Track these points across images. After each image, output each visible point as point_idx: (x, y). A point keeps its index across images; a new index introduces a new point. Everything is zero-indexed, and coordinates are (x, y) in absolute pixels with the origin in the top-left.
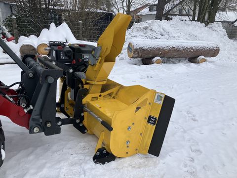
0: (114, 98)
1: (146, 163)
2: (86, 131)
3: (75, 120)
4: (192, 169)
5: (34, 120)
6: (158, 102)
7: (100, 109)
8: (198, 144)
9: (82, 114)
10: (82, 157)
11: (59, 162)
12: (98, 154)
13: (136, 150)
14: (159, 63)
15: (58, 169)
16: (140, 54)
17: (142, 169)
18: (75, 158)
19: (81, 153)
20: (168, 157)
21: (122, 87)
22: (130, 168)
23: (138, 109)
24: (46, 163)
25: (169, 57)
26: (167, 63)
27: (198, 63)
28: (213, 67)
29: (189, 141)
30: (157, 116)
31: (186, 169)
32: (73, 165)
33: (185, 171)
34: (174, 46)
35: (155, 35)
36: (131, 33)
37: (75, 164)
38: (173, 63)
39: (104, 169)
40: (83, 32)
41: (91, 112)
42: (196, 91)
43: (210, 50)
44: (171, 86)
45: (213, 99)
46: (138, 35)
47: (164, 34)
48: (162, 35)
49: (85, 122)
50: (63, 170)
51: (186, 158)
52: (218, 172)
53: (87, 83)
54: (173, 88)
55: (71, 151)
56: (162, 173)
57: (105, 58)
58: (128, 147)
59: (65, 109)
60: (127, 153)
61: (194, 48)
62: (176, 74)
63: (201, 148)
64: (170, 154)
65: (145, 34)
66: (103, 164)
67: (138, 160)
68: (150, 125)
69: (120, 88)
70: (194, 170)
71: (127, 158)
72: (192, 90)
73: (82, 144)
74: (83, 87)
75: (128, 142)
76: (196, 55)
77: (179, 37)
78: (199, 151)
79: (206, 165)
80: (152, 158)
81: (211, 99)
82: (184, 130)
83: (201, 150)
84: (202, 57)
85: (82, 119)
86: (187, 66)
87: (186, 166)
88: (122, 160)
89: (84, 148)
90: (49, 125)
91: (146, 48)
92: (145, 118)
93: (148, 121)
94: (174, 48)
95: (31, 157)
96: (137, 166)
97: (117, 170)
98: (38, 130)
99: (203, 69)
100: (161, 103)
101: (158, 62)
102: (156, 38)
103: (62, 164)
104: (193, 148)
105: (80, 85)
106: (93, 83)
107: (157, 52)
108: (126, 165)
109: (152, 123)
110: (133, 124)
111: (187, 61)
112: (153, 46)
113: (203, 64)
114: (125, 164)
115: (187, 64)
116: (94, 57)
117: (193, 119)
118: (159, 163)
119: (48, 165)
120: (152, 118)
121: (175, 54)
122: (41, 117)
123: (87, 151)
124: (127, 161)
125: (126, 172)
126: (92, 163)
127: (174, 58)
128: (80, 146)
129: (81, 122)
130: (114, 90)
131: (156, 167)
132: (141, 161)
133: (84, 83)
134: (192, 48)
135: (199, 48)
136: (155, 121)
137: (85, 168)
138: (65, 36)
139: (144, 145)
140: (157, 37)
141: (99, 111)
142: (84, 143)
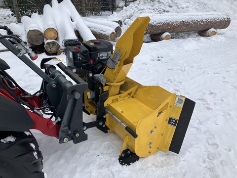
0: (133, 97)
1: (168, 161)
2: (108, 131)
3: (98, 123)
4: (211, 164)
5: (63, 131)
6: (178, 105)
7: (122, 114)
8: (214, 137)
9: (104, 117)
10: (108, 158)
11: (88, 165)
12: (123, 155)
13: (158, 148)
14: (169, 39)
15: (88, 173)
16: (149, 31)
17: (164, 168)
18: (102, 159)
19: (106, 154)
20: (188, 154)
21: (140, 86)
22: (154, 168)
23: (160, 113)
24: (76, 167)
25: (178, 32)
26: (176, 38)
27: (208, 36)
28: (223, 41)
29: (205, 133)
30: (178, 118)
31: (205, 165)
32: (101, 168)
33: (204, 167)
34: (184, 20)
35: (163, 7)
36: (138, 7)
37: (103, 166)
38: (183, 37)
39: (130, 170)
40: (86, 4)
41: (113, 116)
42: (208, 73)
43: (221, 22)
44: (183, 69)
45: (226, 82)
46: (145, 8)
47: (172, 5)
48: (170, 7)
49: (107, 123)
50: (93, 174)
51: (204, 153)
52: (234, 167)
53: (106, 85)
54: (185, 70)
55: (97, 152)
56: (183, 171)
57: (124, 61)
58: (150, 147)
59: (85, 107)
60: (150, 152)
61: (204, 21)
62: (186, 51)
63: (217, 141)
64: (190, 150)
65: (152, 6)
66: (129, 164)
67: (159, 158)
68: (170, 126)
69: (138, 87)
70: (213, 166)
71: (150, 157)
72: (204, 72)
73: (106, 143)
74: (103, 89)
75: (150, 143)
76: (206, 28)
77: (188, 8)
78: (215, 144)
79: (223, 160)
80: (173, 155)
81: (223, 82)
82: (199, 121)
83: (218, 143)
84: (213, 30)
85: (104, 120)
86: (197, 41)
87: (204, 162)
88: (146, 159)
89: (109, 148)
90: (77, 135)
91: (155, 23)
92: (166, 120)
93: (169, 123)
94: (184, 22)
95: (62, 161)
96: (160, 165)
97: (142, 172)
98: (68, 140)
99: (213, 43)
100: (182, 106)
101: (167, 38)
102: (164, 11)
103: (91, 167)
104: (210, 142)
105: (100, 88)
106: (112, 84)
107: (166, 28)
108: (150, 165)
109: (172, 124)
110: (155, 127)
111: (197, 34)
112: (162, 22)
113: (214, 38)
114: (148, 164)
115: (196, 39)
116: (113, 61)
117: (207, 108)
118: (180, 161)
119: (79, 169)
120: (173, 119)
121: (184, 28)
122: (70, 129)
123: (111, 150)
124: (150, 160)
125: (151, 173)
126: (119, 165)
127: (183, 32)
128: (104, 145)
129: (104, 123)
130: (133, 90)
131: (177, 165)
132: (163, 159)
133: (104, 85)
134: (202, 21)
135: (210, 20)
136: (175, 123)
137: (113, 171)
138: (70, 14)
139: (165, 143)
140: (165, 9)
141: (121, 115)
142: (108, 142)
